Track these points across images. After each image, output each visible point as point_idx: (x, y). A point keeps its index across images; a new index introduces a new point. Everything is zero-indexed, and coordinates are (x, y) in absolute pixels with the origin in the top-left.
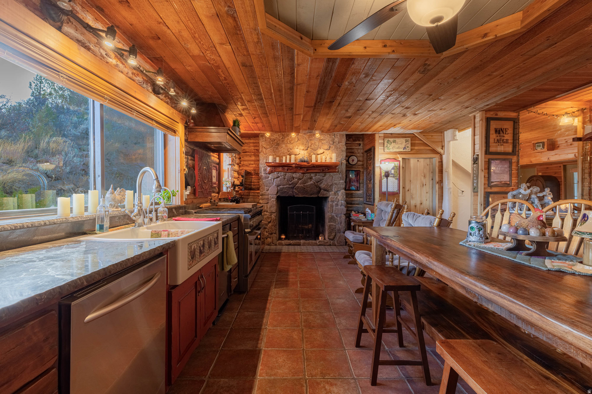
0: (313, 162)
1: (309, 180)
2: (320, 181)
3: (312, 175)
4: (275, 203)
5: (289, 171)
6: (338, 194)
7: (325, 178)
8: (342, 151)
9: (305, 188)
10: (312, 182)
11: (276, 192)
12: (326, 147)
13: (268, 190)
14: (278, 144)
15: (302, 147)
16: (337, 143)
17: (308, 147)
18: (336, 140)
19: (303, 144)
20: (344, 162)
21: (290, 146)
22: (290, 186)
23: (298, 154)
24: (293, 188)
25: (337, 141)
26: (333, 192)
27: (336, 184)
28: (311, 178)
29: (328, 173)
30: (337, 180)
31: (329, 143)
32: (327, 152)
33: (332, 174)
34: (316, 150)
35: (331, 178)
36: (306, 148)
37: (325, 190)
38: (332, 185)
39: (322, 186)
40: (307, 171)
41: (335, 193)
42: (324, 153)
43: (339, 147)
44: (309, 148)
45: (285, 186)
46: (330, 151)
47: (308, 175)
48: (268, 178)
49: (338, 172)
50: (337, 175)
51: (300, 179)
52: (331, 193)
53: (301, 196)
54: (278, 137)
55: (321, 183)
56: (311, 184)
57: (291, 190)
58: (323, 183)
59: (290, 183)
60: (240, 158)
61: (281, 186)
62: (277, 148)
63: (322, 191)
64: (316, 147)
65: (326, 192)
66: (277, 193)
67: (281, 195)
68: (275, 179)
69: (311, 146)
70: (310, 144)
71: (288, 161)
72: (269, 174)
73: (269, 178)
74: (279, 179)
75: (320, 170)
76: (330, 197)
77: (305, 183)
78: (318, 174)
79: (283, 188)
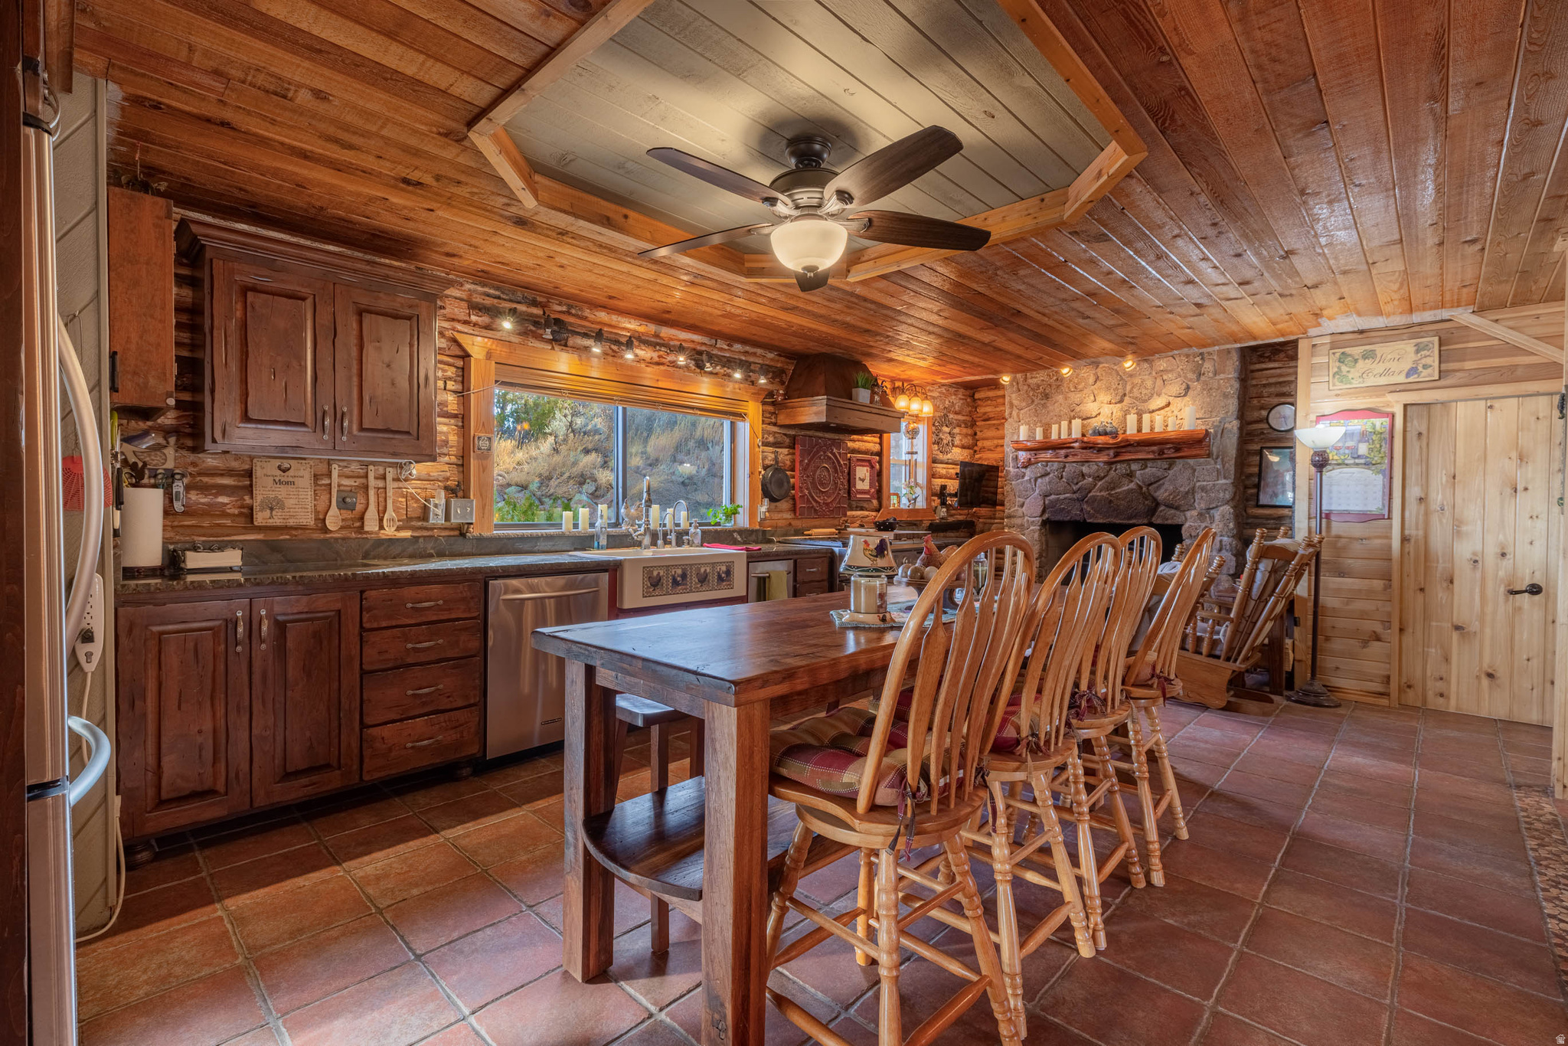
0: (1128, 433)
1: (1125, 481)
2: (1157, 481)
3: (1134, 467)
4: (1036, 535)
5: (1070, 459)
6: (1212, 518)
7: (1171, 472)
8: (1225, 396)
9: (1111, 501)
10: (1132, 486)
11: (1040, 510)
12: (1176, 388)
13: (1022, 506)
14: (1046, 396)
15: (1104, 397)
16: (1211, 375)
17: (1125, 395)
18: (1208, 366)
19: (1108, 388)
20: (1234, 425)
21: (1075, 397)
22: (1074, 496)
23: (1094, 414)
24: (1081, 500)
25: (1212, 369)
26: (1194, 513)
27: (1203, 489)
28: (1130, 475)
29: (1181, 460)
30: (1207, 478)
31: (1185, 377)
32: (1177, 404)
33: (1191, 461)
34: (1145, 401)
35: (1188, 473)
36: (1118, 398)
37: (1170, 506)
38: (1193, 491)
39: (1161, 495)
40: (1115, 456)
41: (1201, 515)
42: (1168, 404)
43: (1215, 385)
44: (1127, 399)
45: (1062, 497)
46: (1187, 399)
47: (1121, 468)
48: (1023, 477)
49: (1209, 455)
50: (1209, 463)
51: (1099, 478)
52: (1188, 514)
53: (1101, 521)
54: (1046, 378)
55: (1158, 488)
56: (1130, 491)
57: (1077, 505)
58: (1165, 486)
59: (1075, 488)
60: (975, 434)
61: (1053, 497)
62: (1044, 406)
63: (1162, 508)
64: (1144, 391)
65: (1173, 511)
66: (1044, 512)
67: (1053, 518)
68: (1039, 480)
69: (1130, 392)
70: (1128, 388)
71: (1064, 436)
72: (1026, 467)
73: (1026, 478)
74: (1047, 479)
75: (1153, 452)
76: (1187, 525)
77: (1114, 489)
78: (1149, 464)
79: (1058, 499)
